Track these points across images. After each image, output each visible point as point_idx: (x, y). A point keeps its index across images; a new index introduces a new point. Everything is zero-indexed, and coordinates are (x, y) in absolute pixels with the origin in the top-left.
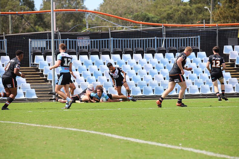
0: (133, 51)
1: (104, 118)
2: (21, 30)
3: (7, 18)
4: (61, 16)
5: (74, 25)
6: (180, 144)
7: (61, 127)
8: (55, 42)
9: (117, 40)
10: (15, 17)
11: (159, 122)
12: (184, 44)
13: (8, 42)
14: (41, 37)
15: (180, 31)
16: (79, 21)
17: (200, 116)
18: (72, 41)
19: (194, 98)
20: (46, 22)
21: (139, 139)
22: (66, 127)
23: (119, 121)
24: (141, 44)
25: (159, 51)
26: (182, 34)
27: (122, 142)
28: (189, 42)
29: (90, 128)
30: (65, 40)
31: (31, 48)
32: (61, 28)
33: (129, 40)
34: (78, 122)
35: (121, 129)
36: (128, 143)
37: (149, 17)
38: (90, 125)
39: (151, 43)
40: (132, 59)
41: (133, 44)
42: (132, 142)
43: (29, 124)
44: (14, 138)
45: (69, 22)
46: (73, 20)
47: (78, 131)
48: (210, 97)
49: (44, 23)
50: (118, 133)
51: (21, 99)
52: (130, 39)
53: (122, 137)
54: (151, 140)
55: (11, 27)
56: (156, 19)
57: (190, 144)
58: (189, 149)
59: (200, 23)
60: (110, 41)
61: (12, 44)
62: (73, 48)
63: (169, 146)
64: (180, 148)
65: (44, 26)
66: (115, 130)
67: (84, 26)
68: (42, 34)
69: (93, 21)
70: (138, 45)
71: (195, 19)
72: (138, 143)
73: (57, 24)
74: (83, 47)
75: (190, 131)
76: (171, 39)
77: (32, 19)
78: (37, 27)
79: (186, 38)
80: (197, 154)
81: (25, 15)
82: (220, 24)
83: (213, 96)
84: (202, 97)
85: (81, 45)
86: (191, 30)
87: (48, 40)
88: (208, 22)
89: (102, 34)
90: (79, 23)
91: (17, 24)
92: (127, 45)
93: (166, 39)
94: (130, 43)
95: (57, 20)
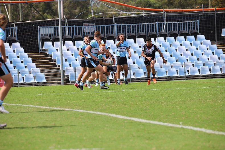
0: (136, 35)
1: (109, 99)
2: (31, 18)
3: (18, 6)
4: (68, 4)
5: (80, 12)
6: (181, 123)
7: (68, 108)
8: (62, 28)
9: (120, 26)
10: (25, 6)
11: (161, 102)
12: (184, 28)
13: (18, 29)
14: (49, 24)
15: (180, 15)
16: (85, 8)
17: (199, 96)
18: (79, 27)
19: (194, 79)
20: (54, 10)
21: (142, 118)
22: (74, 109)
23: (123, 102)
24: (143, 28)
25: (160, 35)
26: (182, 19)
27: (125, 122)
28: (189, 26)
29: (96, 110)
30: (71, 26)
31: (40, 34)
32: (68, 15)
33: (132, 26)
34: (85, 104)
35: (125, 110)
36: (132, 122)
37: (151, 3)
38: (96, 106)
39: (153, 27)
40: (135, 43)
41: (135, 29)
42: (135, 122)
43: (38, 107)
44: (25, 120)
45: (76, 9)
46: (79, 8)
47: (85, 113)
48: (209, 78)
49: (52, 10)
50: (122, 114)
51: (32, 83)
52: (133, 24)
53: (126, 117)
54: (154, 119)
55: (22, 15)
56: (158, 5)
57: (190, 123)
58: (189, 127)
59: (199, 8)
60: (114, 26)
61: (22, 32)
62: (79, 34)
63: (170, 125)
64: (180, 126)
65: (52, 13)
66: (119, 110)
67: (89, 13)
68: (50, 21)
69: (98, 8)
70: (141, 30)
71: (194, 4)
72: (141, 122)
73: (64, 11)
74: (89, 33)
75: (190, 110)
76: (171, 24)
77: (40, 7)
78: (45, 14)
79: (186, 22)
80: (196, 132)
81: (35, 4)
82: (218, 8)
83: (212, 77)
84: (202, 77)
85: (86, 31)
86: (191, 15)
87: (56, 27)
88: (206, 6)
89: (107, 20)
90: (85, 10)
91: (27, 12)
92: (130, 30)
93: (166, 24)
94: (133, 28)
95: (64, 8)
